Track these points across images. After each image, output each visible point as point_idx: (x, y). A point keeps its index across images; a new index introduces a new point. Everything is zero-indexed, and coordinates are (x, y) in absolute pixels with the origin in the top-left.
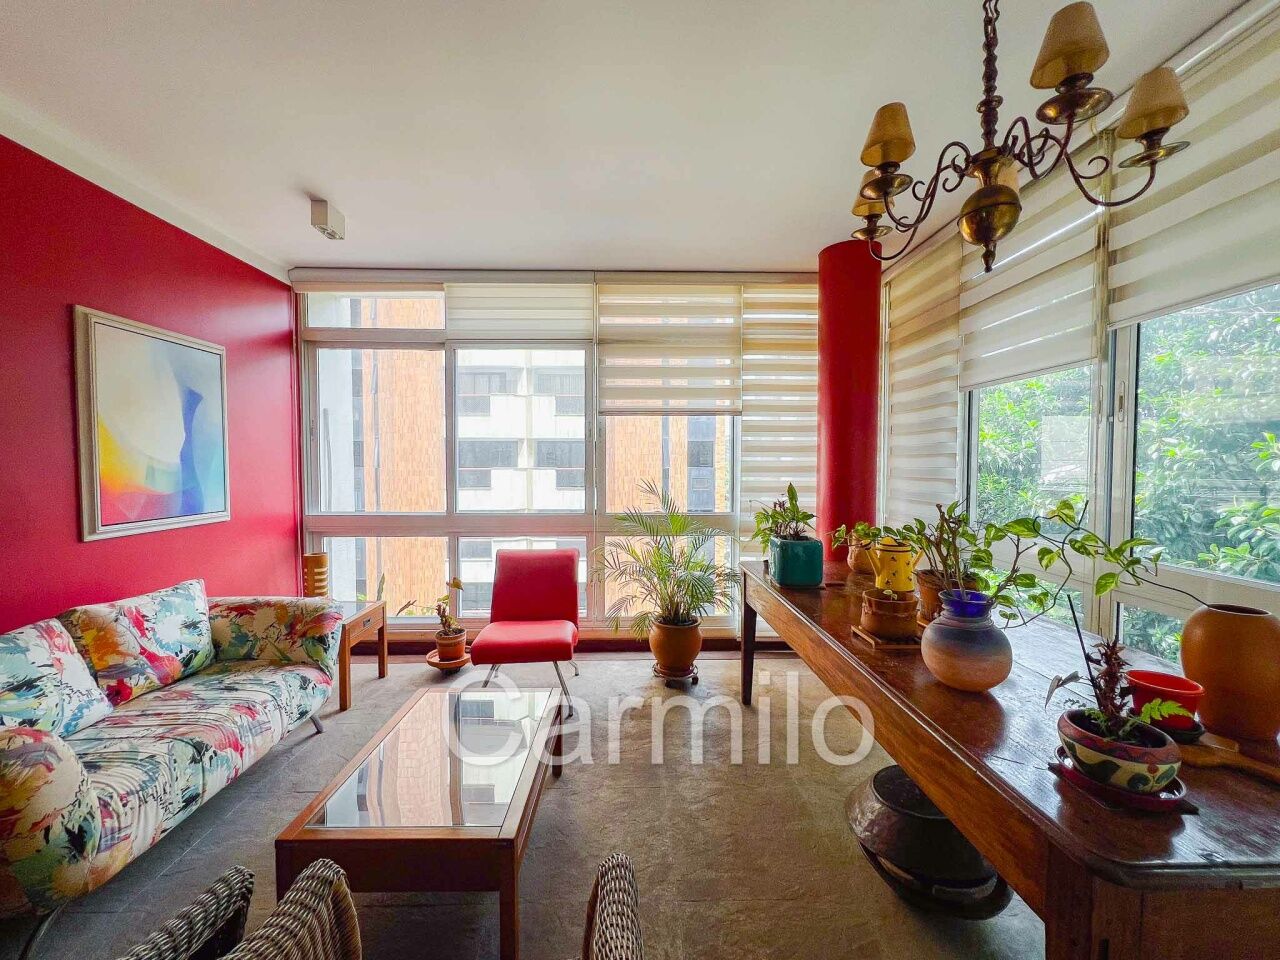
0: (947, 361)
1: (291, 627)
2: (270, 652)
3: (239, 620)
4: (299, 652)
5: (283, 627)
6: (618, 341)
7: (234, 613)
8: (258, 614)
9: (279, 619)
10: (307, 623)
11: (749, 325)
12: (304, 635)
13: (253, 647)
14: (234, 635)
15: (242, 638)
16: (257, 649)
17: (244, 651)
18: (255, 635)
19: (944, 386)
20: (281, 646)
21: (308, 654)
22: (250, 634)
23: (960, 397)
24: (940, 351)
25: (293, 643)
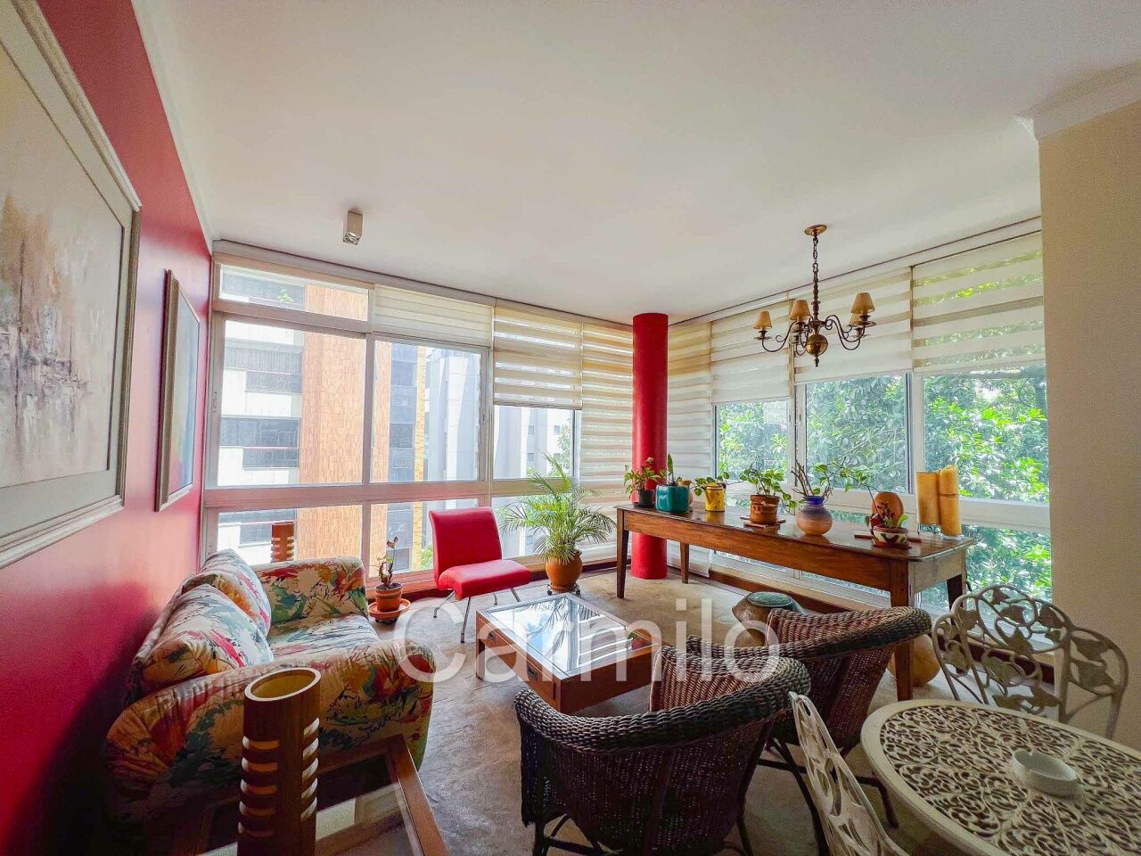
0: (703, 387)
1: (337, 584)
2: (320, 607)
3: (280, 584)
4: (348, 604)
5: (329, 584)
6: (508, 351)
7: (274, 579)
8: (300, 575)
9: (325, 578)
10: (350, 578)
11: (586, 350)
12: (349, 589)
13: (302, 606)
14: (279, 598)
15: (290, 600)
16: (306, 608)
17: (291, 612)
18: (302, 595)
19: (701, 401)
20: (330, 601)
21: (356, 605)
22: (297, 595)
23: (710, 408)
25: (342, 597)
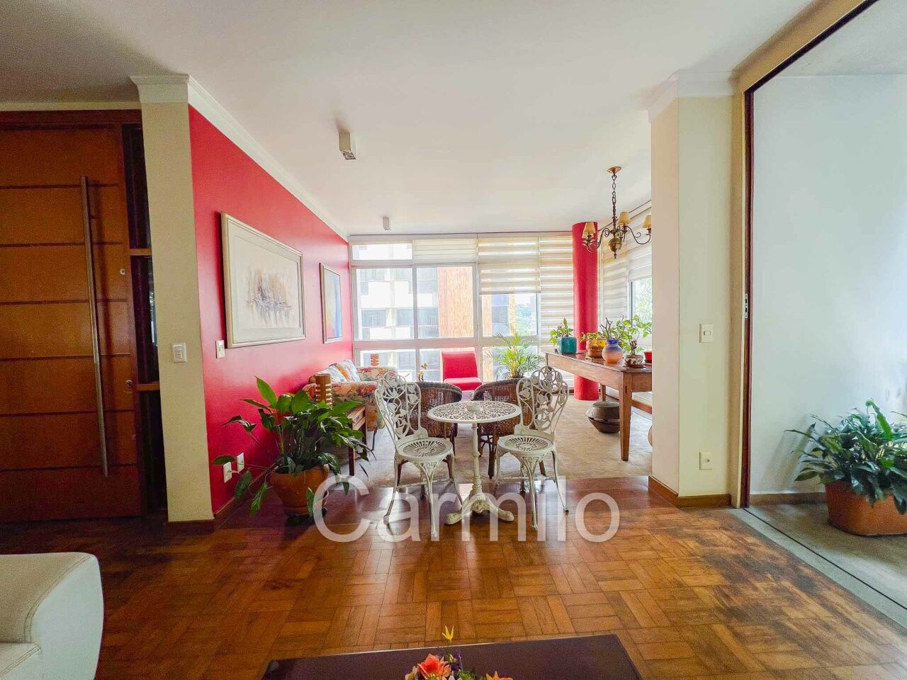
0: (623, 270)
6: (486, 263)
11: (543, 254)
19: (623, 280)
23: (628, 284)
24: (620, 266)
